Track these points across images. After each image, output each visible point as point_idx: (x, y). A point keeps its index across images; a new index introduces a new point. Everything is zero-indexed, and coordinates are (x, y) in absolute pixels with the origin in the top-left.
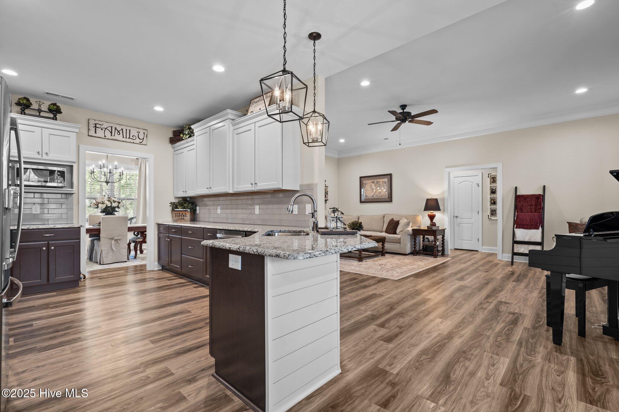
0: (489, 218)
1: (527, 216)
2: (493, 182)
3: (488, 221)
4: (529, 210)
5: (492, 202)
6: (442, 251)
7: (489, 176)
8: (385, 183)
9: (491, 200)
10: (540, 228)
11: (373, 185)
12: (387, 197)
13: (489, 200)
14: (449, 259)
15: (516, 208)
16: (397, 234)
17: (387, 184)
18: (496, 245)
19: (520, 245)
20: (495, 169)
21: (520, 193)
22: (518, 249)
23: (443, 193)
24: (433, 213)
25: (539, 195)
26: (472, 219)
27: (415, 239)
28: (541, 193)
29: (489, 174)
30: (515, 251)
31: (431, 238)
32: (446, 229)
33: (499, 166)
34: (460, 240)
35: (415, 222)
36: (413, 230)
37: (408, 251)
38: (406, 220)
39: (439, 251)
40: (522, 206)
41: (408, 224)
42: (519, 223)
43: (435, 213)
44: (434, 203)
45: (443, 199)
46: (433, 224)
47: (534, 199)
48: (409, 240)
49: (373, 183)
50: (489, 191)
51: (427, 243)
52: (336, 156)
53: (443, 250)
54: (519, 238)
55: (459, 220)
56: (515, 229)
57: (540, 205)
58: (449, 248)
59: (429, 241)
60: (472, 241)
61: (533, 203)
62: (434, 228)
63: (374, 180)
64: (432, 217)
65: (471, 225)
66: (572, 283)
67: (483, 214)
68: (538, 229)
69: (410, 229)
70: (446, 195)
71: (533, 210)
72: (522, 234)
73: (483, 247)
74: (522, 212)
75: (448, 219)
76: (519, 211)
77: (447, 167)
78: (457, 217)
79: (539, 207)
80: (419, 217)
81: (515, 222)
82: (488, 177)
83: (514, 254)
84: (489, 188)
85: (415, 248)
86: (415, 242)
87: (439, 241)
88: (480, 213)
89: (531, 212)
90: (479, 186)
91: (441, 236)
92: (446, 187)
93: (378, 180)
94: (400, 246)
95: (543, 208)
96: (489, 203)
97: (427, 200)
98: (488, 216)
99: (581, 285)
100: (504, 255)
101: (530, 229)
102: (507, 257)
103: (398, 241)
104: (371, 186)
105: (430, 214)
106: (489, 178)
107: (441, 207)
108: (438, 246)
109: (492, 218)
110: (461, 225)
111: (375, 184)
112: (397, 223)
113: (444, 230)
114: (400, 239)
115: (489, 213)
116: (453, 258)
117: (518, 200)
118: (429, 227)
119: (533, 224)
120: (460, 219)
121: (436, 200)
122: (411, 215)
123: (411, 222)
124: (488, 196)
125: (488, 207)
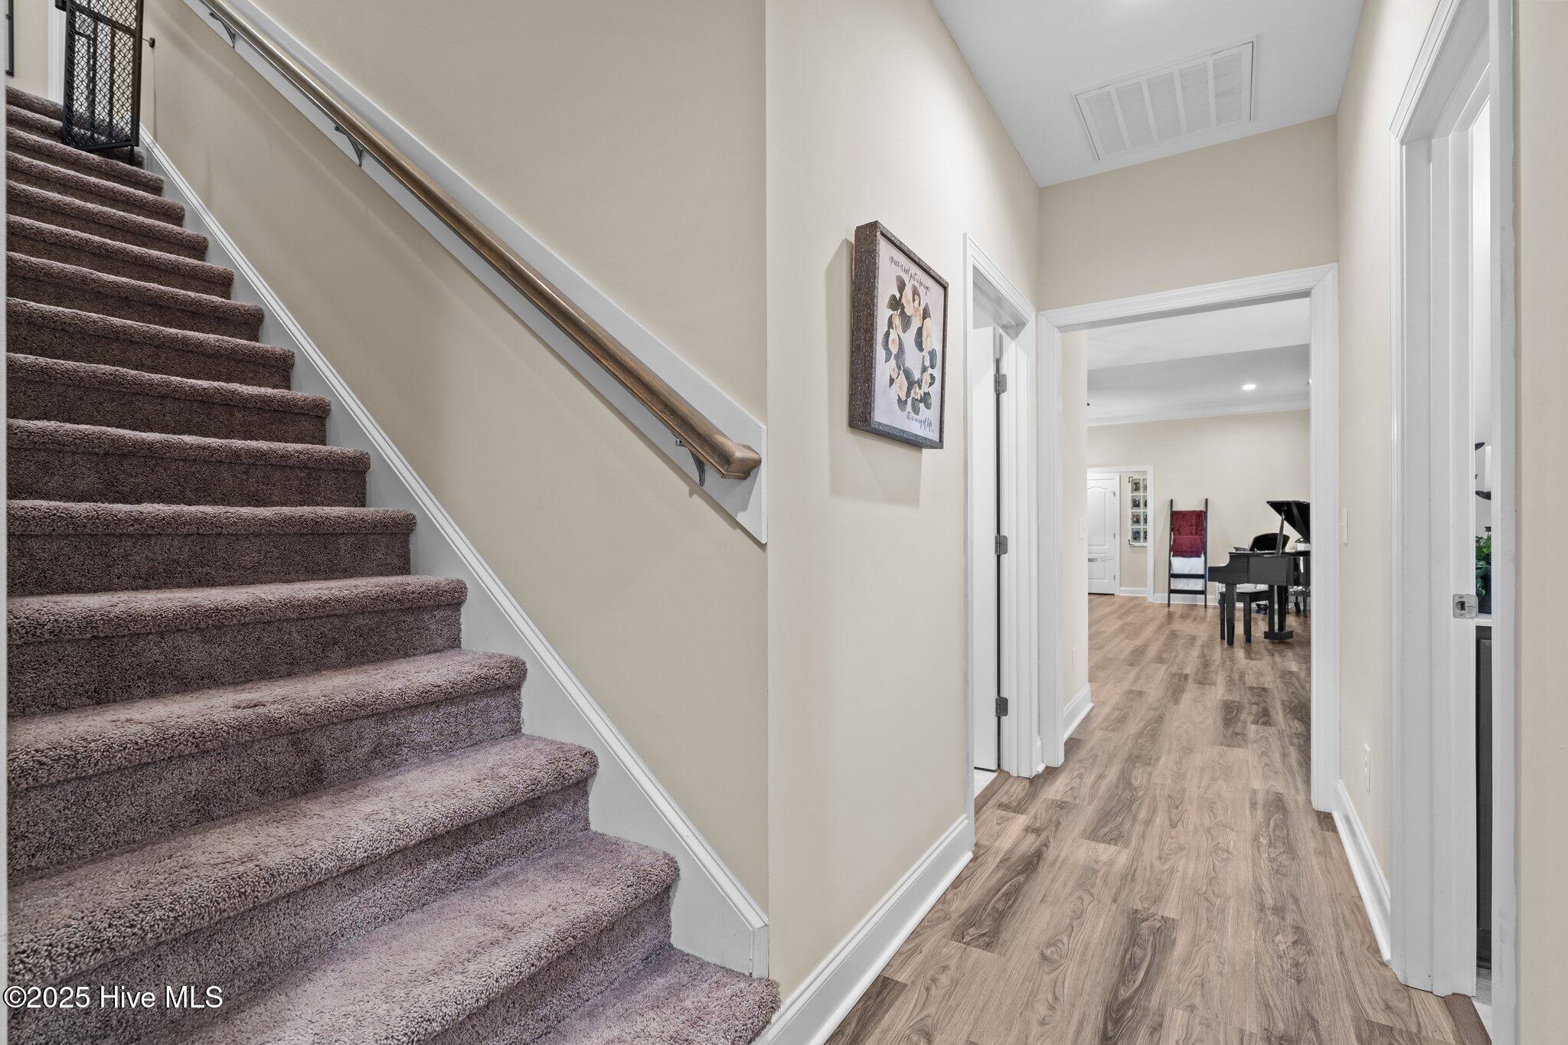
0: (1130, 544)
1: (1186, 539)
2: (1136, 490)
3: (1129, 548)
4: (1189, 532)
7: (1131, 481)
9: (1133, 516)
10: (1203, 555)
13: (1131, 517)
15: (1172, 529)
18: (1144, 585)
19: (1178, 580)
20: (1145, 473)
21: (1177, 508)
22: (1176, 585)
25: (1201, 511)
26: (1104, 546)
28: (1202, 508)
29: (1130, 478)
30: (1172, 588)
33: (1150, 469)
40: (1180, 526)
42: (1177, 550)
47: (1194, 517)
50: (1130, 504)
54: (1176, 570)
56: (1172, 558)
57: (1202, 525)
60: (1105, 579)
61: (1194, 522)
66: (1242, 596)
67: (1122, 537)
68: (1200, 557)
71: (1194, 532)
72: (1181, 565)
73: (1122, 588)
74: (1180, 534)
76: (1177, 533)
79: (1199, 529)
81: (1172, 549)
82: (1129, 482)
83: (1171, 591)
84: (1131, 498)
88: (1118, 537)
89: (1192, 534)
90: (1115, 494)
95: (1206, 529)
96: (1130, 522)
98: (1130, 540)
99: (1248, 598)
100: (1156, 595)
101: (1190, 557)
102: (1161, 598)
106: (1131, 484)
109: (1136, 544)
115: (1130, 536)
117: (1175, 517)
119: (1194, 550)
124: (1129, 511)
125: (1129, 527)
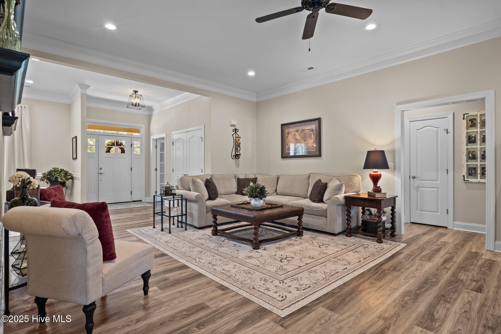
0: (464, 180)
3: (464, 184)
5: (471, 156)
6: (392, 230)
7: (465, 117)
8: (312, 131)
11: (297, 134)
12: (314, 149)
13: (465, 153)
14: (403, 245)
16: (324, 202)
17: (314, 132)
20: (483, 109)
23: (393, 142)
24: (377, 172)
26: (437, 181)
27: (349, 212)
29: (464, 115)
31: (374, 211)
32: (397, 197)
34: (420, 210)
35: (350, 186)
36: (346, 198)
37: (339, 228)
38: (338, 183)
39: (387, 229)
41: (338, 189)
43: (380, 172)
44: (378, 157)
45: (393, 152)
46: (377, 190)
48: (340, 212)
49: (297, 131)
50: (465, 140)
51: (368, 217)
52: (254, 99)
53: (393, 228)
55: (417, 182)
58: (403, 221)
59: (371, 214)
60: (437, 212)
62: (378, 196)
63: (298, 128)
64: (375, 179)
65: (436, 189)
67: (455, 173)
69: (341, 196)
70: (397, 146)
75: (400, 181)
77: (398, 104)
78: (414, 178)
80: (357, 178)
82: (464, 119)
84: (465, 135)
85: (348, 224)
86: (348, 215)
87: (386, 215)
88: (451, 172)
90: (449, 133)
91: (390, 208)
92: (397, 133)
93: (303, 128)
94: (327, 222)
96: (465, 158)
97: (369, 152)
98: (464, 176)
100: (498, 242)
103: (323, 214)
104: (295, 135)
105: (373, 173)
106: (465, 121)
107: (390, 164)
108: (384, 223)
109: (471, 180)
110: (421, 189)
111: (299, 133)
112: (325, 187)
113: (394, 199)
114: (326, 210)
115: (464, 172)
116: (409, 243)
118: (371, 194)
120: (420, 180)
121: (382, 153)
122: (346, 175)
123: (344, 185)
124: (464, 147)
125: (464, 163)
